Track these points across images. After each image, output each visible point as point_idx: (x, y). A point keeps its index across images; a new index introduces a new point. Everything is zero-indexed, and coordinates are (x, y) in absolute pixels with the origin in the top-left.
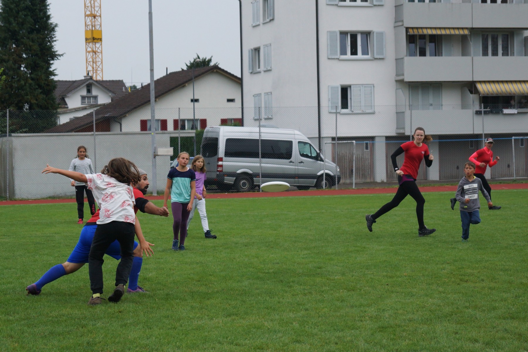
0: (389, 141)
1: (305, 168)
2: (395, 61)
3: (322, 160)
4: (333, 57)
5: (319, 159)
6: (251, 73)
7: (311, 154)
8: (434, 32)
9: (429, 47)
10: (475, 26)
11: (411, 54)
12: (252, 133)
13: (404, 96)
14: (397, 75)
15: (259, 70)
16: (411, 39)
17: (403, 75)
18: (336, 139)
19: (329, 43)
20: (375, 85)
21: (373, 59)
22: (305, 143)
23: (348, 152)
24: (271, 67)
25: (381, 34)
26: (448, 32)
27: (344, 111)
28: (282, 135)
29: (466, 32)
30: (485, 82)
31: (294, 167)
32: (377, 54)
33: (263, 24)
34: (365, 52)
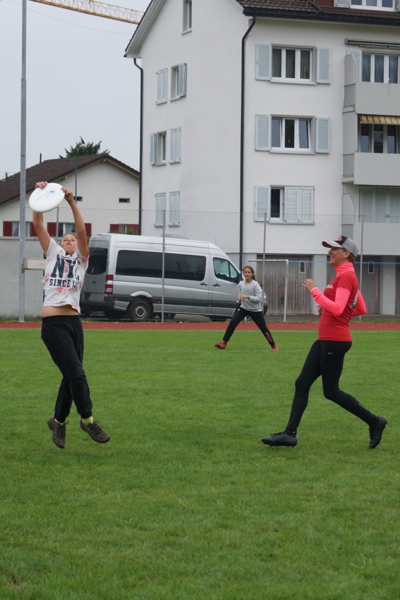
1: (221, 293)
2: (342, 157)
4: (262, 149)
6: (154, 165)
7: (230, 275)
8: (395, 122)
9: (388, 141)
11: (364, 149)
12: (153, 244)
13: (353, 203)
14: (344, 176)
15: (164, 161)
16: (365, 129)
17: (353, 176)
18: (264, 257)
19: (257, 131)
20: (315, 188)
21: (315, 153)
22: (222, 260)
23: (277, 275)
24: (180, 159)
25: (325, 122)
27: (275, 220)
28: (193, 248)
31: (207, 291)
32: (319, 148)
33: (172, 101)
34: (304, 144)
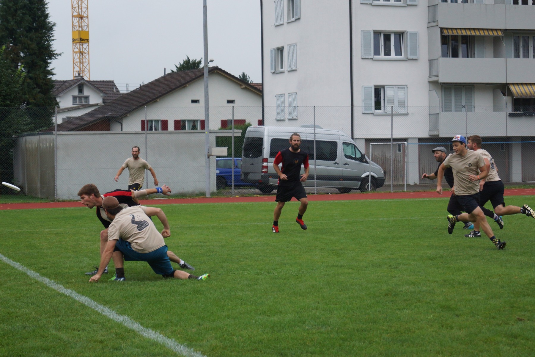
0: (421, 142)
1: (350, 170)
2: (428, 62)
3: (366, 162)
4: (366, 57)
5: (364, 160)
6: (274, 73)
7: (355, 155)
8: (469, 33)
9: (462, 49)
10: (508, 27)
11: (445, 55)
13: (437, 97)
14: (430, 76)
15: (282, 70)
16: (445, 40)
17: (438, 76)
19: (363, 43)
20: (408, 86)
21: (407, 60)
22: (350, 144)
23: (381, 155)
24: (296, 67)
25: (414, 35)
26: (482, 33)
27: (378, 112)
28: (327, 135)
29: (500, 34)
30: (518, 84)
31: (339, 169)
32: (410, 55)
33: (288, 23)
34: (398, 52)
